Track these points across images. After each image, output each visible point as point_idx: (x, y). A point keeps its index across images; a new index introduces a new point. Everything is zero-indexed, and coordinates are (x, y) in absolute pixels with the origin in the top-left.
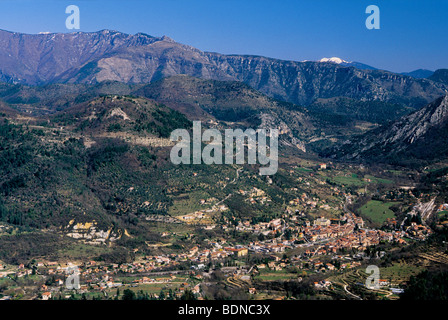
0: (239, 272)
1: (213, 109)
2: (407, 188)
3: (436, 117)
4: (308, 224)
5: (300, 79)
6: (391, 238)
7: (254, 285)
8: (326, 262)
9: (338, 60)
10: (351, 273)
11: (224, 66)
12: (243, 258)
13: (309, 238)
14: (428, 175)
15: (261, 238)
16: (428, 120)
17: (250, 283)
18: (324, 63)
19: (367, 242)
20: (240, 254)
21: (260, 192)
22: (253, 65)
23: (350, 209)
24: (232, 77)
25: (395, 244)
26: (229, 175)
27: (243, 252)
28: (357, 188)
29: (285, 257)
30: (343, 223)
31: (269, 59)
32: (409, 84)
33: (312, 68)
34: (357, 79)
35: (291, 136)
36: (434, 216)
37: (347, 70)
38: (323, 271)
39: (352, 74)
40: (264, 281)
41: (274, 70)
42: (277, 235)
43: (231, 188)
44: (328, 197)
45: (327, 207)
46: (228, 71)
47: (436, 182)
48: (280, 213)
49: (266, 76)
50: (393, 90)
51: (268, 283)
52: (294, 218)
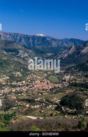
0: (13, 96)
1: (5, 49)
2: (62, 72)
3: (70, 52)
4: (33, 82)
5: (31, 40)
6: (57, 86)
7: (17, 100)
8: (38, 93)
9: (42, 35)
10: (46, 96)
11: (8, 36)
12: (14, 92)
13: (34, 86)
14: (68, 68)
15: (19, 86)
16: (68, 53)
17: (16, 99)
18: (38, 36)
19: (50, 87)
20: (13, 91)
21: (19, 73)
22: (17, 36)
23: (46, 78)
24: (10, 39)
25: (58, 88)
26: (10, 68)
27: (14, 91)
28: (48, 72)
29: (26, 92)
30: (43, 82)
31: (22, 34)
32: (62, 42)
33: (35, 37)
34: (48, 41)
35: (28, 57)
36: (70, 80)
37: (45, 38)
38: (38, 96)
39: (46, 39)
40: (20, 98)
41: (23, 37)
42: (24, 86)
43: (10, 72)
44: (39, 74)
45: (39, 77)
46: (9, 38)
47: (70, 70)
48: (25, 79)
49: (21, 39)
50: (58, 44)
51: (21, 99)
52: (29, 81)
